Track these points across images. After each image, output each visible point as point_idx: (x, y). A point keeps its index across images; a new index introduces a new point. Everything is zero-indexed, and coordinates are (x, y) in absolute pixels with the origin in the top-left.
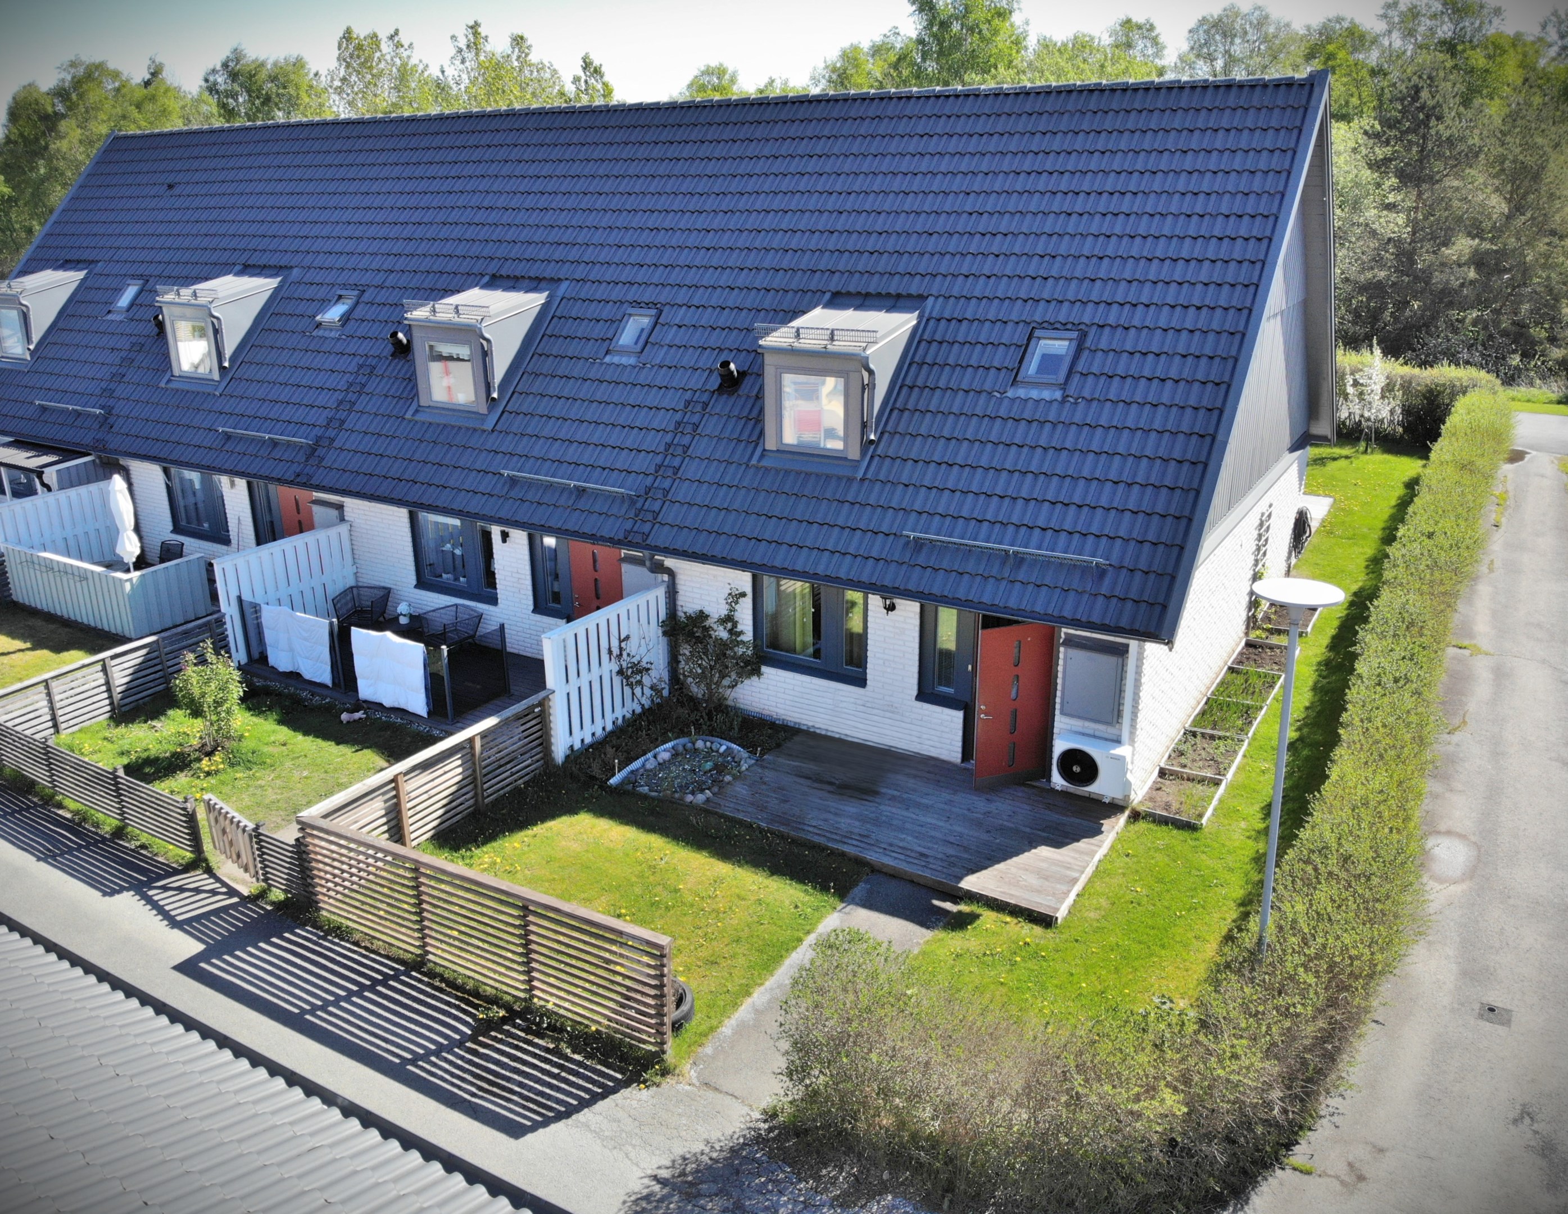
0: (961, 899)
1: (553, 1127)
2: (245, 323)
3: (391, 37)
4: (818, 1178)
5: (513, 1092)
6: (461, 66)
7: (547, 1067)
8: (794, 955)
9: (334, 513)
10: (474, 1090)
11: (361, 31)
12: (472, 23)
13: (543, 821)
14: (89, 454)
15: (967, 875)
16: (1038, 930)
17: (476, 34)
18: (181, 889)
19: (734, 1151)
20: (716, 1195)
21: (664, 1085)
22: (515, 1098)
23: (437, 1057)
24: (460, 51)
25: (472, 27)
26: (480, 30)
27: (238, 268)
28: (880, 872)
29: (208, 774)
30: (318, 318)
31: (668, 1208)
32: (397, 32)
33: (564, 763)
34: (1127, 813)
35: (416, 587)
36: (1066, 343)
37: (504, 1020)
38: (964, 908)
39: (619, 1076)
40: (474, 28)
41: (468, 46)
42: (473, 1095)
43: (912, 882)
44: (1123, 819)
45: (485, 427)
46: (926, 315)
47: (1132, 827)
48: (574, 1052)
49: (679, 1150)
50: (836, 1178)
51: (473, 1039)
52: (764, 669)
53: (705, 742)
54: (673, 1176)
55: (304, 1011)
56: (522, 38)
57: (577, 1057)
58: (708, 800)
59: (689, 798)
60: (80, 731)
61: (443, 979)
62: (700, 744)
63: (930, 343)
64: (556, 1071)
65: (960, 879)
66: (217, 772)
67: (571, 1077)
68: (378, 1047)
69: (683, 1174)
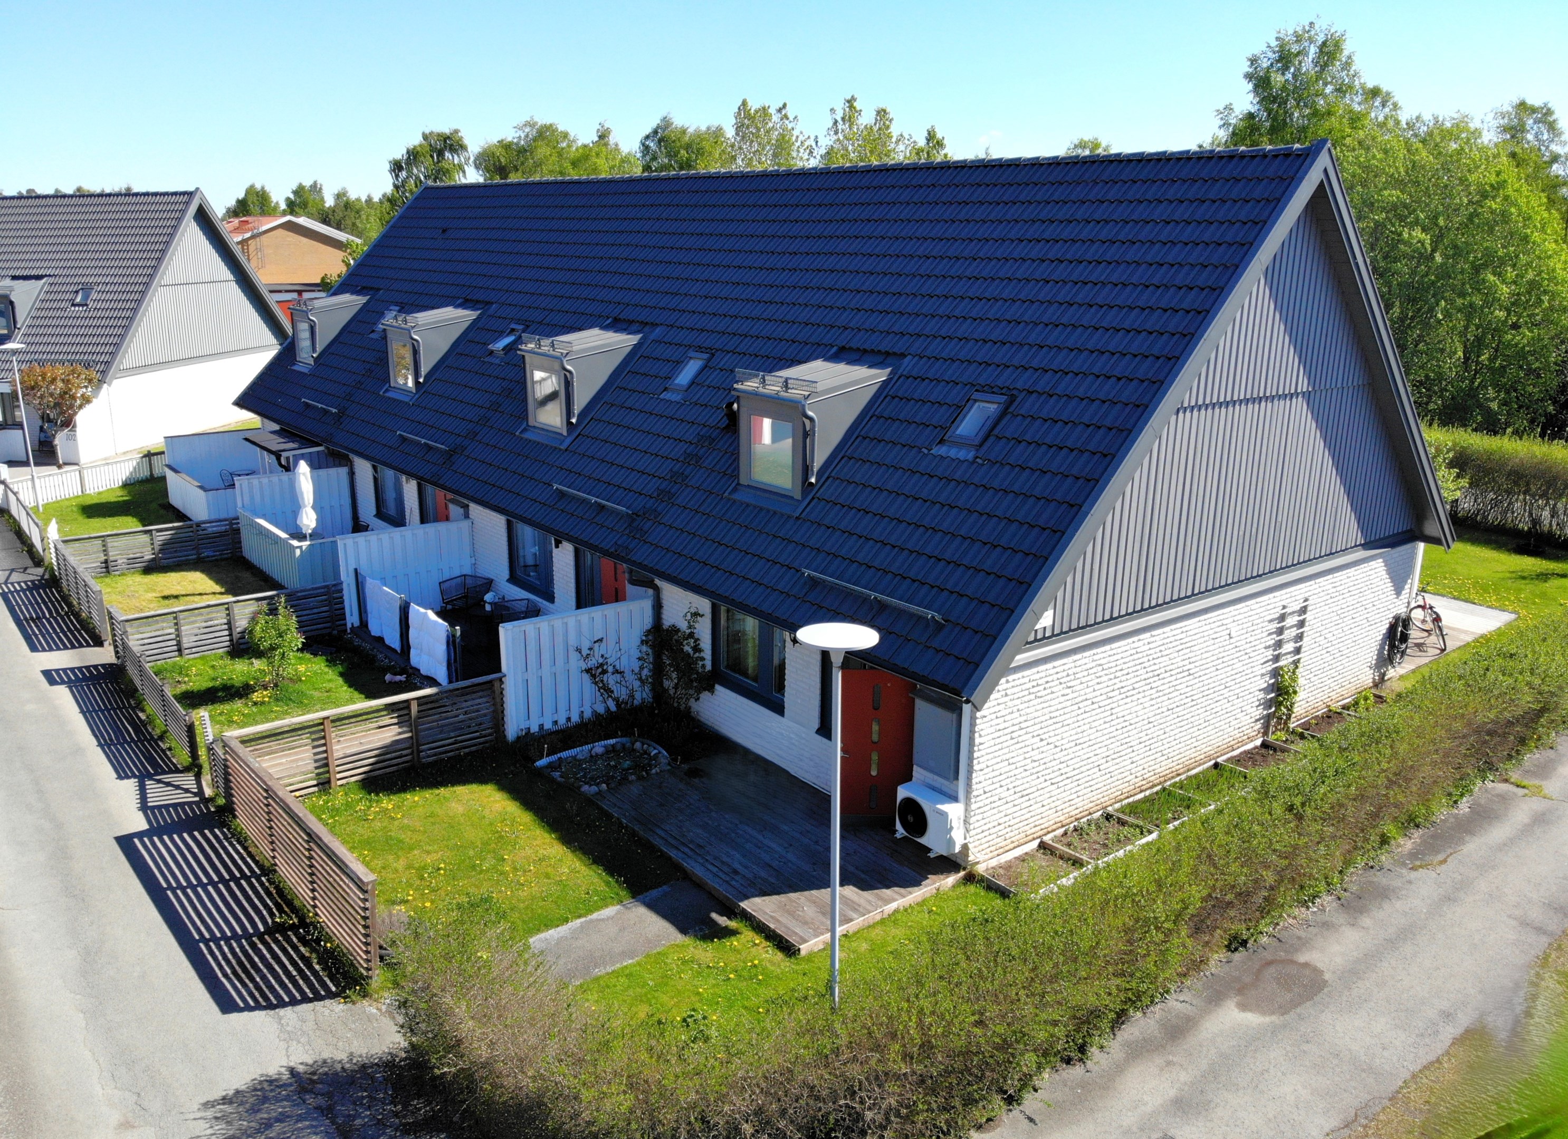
0: (736, 916)
1: (257, 1013)
2: (444, 346)
3: (780, 110)
4: (405, 1106)
5: (252, 980)
6: (835, 137)
7: (290, 968)
8: (551, 932)
9: (461, 511)
10: (229, 971)
11: (754, 105)
12: (849, 97)
13: (453, 785)
14: (321, 445)
15: (757, 896)
16: (780, 956)
17: (851, 107)
18: (168, 784)
19: (364, 1067)
20: (322, 1095)
21: (358, 1005)
22: (251, 985)
23: (226, 943)
24: (836, 122)
25: (849, 101)
26: (855, 104)
27: (459, 301)
28: (691, 880)
29: (255, 704)
30: (490, 347)
31: (279, 1093)
32: (785, 106)
33: (513, 743)
34: (962, 873)
35: (508, 581)
36: (995, 406)
37: (293, 928)
38: (733, 924)
39: (334, 989)
40: (850, 102)
41: (843, 119)
42: (225, 975)
43: (710, 893)
44: (951, 880)
45: (562, 447)
46: (899, 372)
47: (963, 889)
48: (318, 963)
49: (326, 1055)
50: (420, 1109)
51: (261, 936)
52: (717, 687)
53: (643, 744)
54: (305, 1073)
55: (170, 887)
56: (884, 111)
57: (317, 967)
58: (599, 793)
59: (585, 788)
60: (200, 658)
61: (277, 888)
62: (638, 745)
63: (893, 398)
64: (294, 973)
65: (746, 897)
66: (263, 703)
67: (301, 982)
68: (194, 924)
69: (314, 1073)
